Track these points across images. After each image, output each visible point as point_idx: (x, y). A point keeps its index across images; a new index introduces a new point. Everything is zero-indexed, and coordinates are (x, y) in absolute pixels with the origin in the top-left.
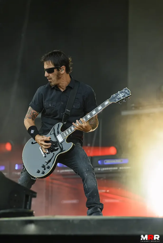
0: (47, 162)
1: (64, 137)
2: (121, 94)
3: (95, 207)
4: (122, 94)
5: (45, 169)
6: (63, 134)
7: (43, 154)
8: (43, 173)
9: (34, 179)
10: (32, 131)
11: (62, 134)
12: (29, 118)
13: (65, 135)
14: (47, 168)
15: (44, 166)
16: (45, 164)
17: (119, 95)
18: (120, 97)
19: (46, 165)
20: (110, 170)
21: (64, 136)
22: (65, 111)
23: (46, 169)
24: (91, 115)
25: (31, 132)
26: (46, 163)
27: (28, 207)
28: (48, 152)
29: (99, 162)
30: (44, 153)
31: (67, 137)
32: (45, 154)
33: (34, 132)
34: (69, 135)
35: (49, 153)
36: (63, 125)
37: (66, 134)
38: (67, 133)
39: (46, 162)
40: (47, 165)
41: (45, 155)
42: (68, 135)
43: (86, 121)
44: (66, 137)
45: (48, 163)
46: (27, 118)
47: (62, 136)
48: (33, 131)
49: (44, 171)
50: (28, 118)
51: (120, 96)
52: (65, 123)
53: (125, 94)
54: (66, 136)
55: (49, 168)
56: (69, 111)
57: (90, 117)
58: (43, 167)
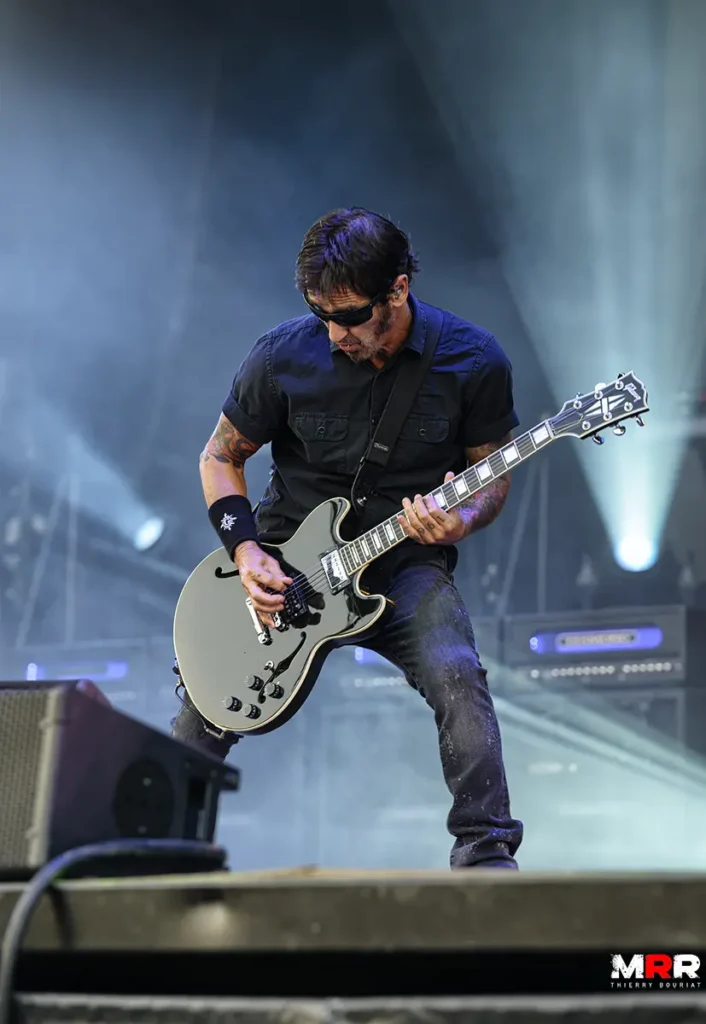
0: (272, 669)
1: (353, 565)
2: (605, 401)
3: (485, 837)
4: (611, 399)
5: (262, 699)
6: (348, 553)
7: (259, 629)
8: (255, 714)
9: (217, 735)
10: (228, 521)
11: (343, 551)
12: (221, 458)
13: (356, 558)
14: (270, 695)
15: (261, 681)
16: (266, 676)
17: (597, 405)
18: (598, 412)
19: (269, 684)
20: (583, 675)
21: (351, 561)
22: (369, 449)
23: (269, 699)
24: (472, 481)
25: (224, 521)
26: (271, 673)
27: (201, 832)
28: (281, 626)
29: (534, 642)
30: (266, 627)
31: (364, 566)
32: (268, 631)
33: (232, 527)
34: (373, 558)
35: (287, 629)
36: (352, 508)
37: (361, 555)
38: (367, 551)
39: (267, 668)
40: (271, 680)
41: (268, 635)
42: (369, 558)
43: (449, 508)
44: (357, 568)
45: (276, 672)
46: (212, 457)
47: (347, 560)
48: (231, 523)
49: (259, 705)
50: (216, 457)
51: (601, 407)
52: (360, 501)
53: (623, 403)
54: (358, 565)
55: (279, 693)
56: (386, 449)
57: (465, 490)
58: (257, 689)
